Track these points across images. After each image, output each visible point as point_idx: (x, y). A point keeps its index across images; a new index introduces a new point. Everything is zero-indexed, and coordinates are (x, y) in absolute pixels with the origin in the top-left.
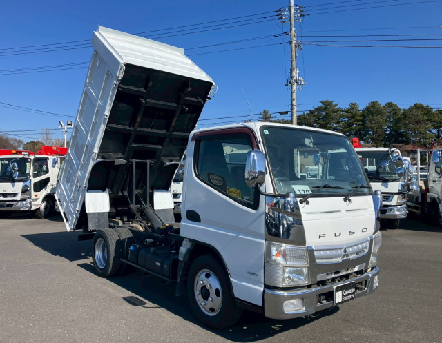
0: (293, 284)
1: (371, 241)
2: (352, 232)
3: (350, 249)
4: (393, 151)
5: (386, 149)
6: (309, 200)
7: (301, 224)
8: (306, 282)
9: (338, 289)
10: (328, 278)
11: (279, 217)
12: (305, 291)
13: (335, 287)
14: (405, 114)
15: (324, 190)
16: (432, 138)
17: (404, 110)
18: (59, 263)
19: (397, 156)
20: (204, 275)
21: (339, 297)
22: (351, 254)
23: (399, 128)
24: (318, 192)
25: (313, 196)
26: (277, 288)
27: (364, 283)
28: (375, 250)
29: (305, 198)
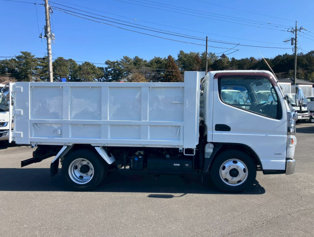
14: (80, 68)
17: (79, 65)
20: (231, 162)
23: (77, 76)
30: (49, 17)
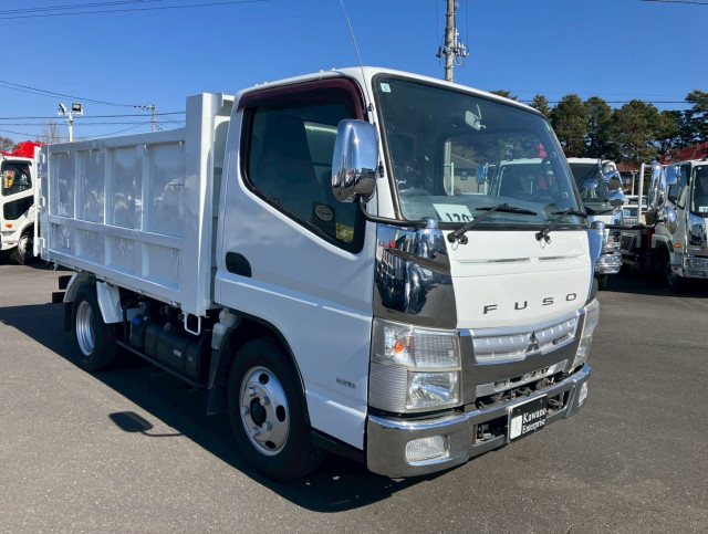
0: (427, 406)
1: (582, 317)
2: (548, 301)
3: (543, 333)
4: (604, 165)
5: (594, 161)
6: (468, 234)
7: (449, 282)
8: (455, 400)
9: (516, 412)
10: (497, 390)
11: (404, 267)
12: (450, 419)
13: (510, 408)
14: (616, 117)
15: (498, 216)
16: (653, 154)
17: (615, 110)
18: (18, 343)
19: (611, 172)
20: (256, 378)
21: (516, 427)
22: (543, 344)
23: (606, 138)
24: (485, 219)
25: (476, 227)
26: (394, 415)
27: (562, 397)
28: (587, 334)
29: (458, 231)
30: (455, 8)
